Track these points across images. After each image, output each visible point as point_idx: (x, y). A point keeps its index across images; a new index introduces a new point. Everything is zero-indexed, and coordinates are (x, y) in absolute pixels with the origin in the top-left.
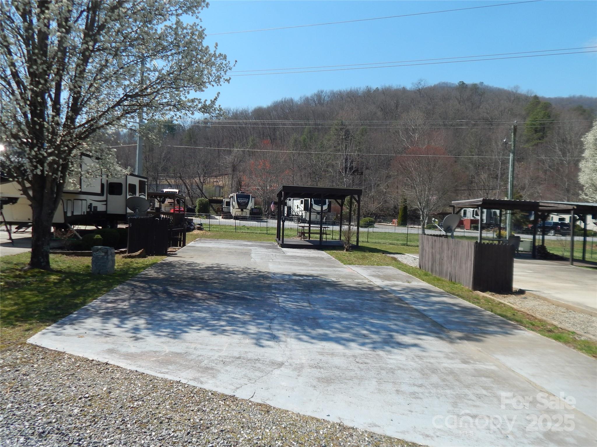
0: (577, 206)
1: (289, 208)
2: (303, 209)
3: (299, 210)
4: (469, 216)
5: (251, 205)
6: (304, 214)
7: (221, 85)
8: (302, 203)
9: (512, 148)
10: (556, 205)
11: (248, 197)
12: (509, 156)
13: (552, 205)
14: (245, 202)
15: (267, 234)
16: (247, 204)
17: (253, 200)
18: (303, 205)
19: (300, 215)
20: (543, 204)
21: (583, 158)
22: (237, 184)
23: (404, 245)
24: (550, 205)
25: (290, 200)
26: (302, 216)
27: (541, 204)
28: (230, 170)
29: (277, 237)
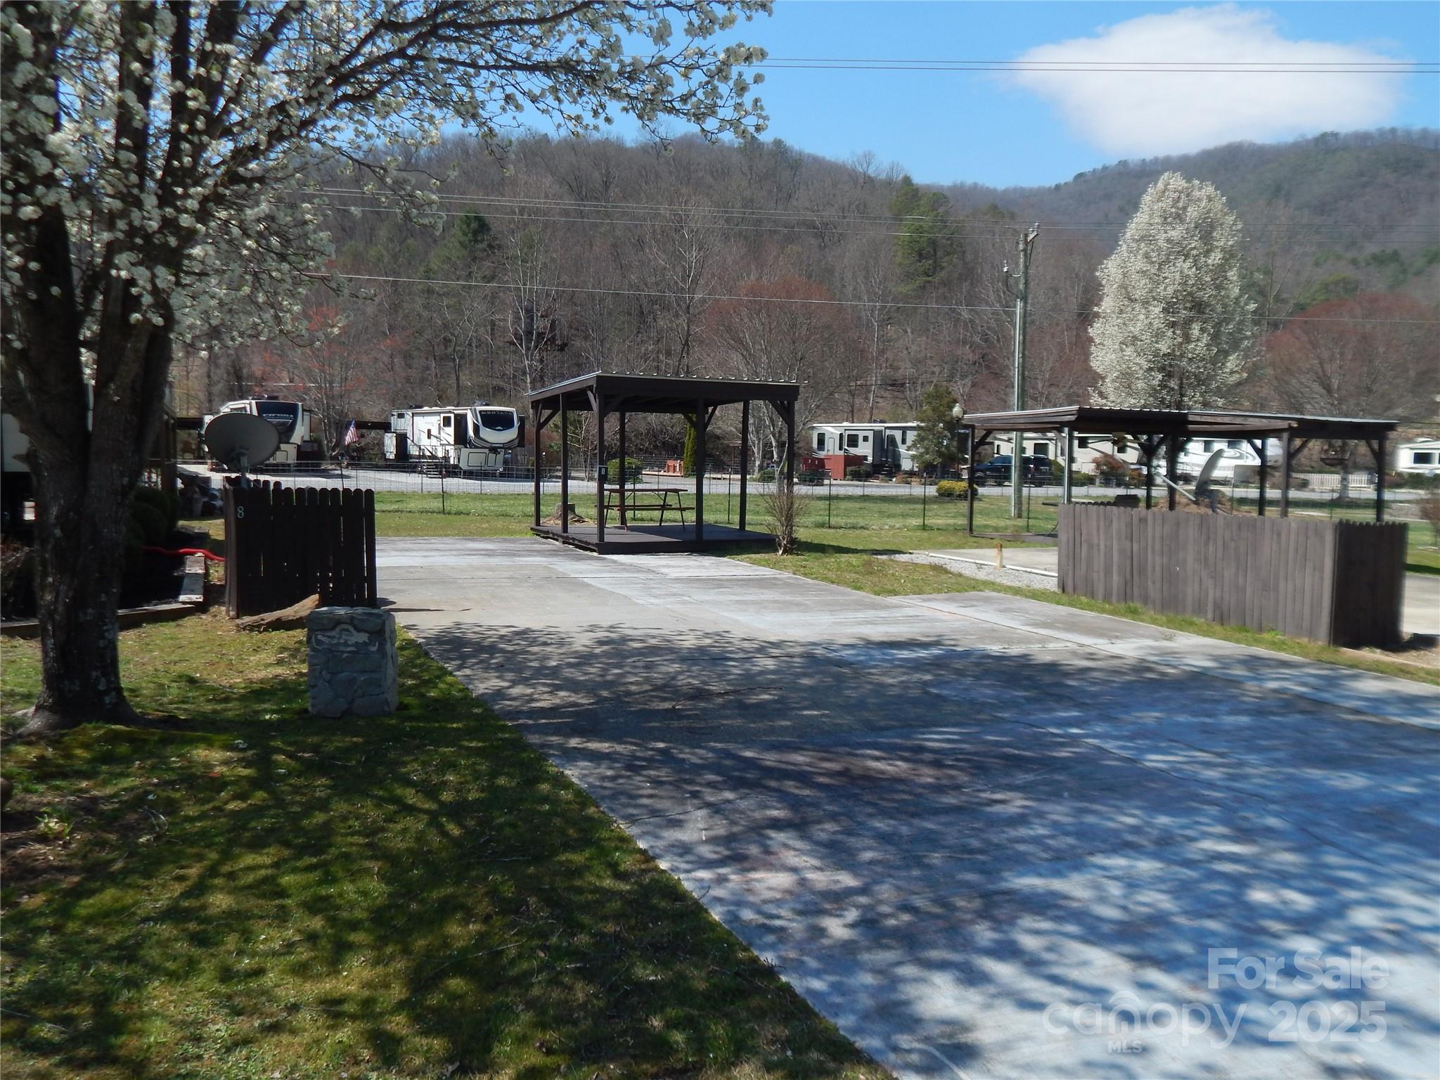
0: (1299, 421)
1: (402, 440)
2: (452, 440)
3: (434, 441)
5: (301, 432)
6: (452, 454)
8: (447, 422)
9: (1021, 286)
10: (1238, 421)
11: (291, 409)
12: (1015, 306)
13: (1226, 420)
14: (283, 424)
16: (291, 428)
17: (307, 418)
18: (451, 430)
19: (440, 454)
20: (1198, 419)
25: (401, 416)
26: (446, 458)
29: (538, 523)
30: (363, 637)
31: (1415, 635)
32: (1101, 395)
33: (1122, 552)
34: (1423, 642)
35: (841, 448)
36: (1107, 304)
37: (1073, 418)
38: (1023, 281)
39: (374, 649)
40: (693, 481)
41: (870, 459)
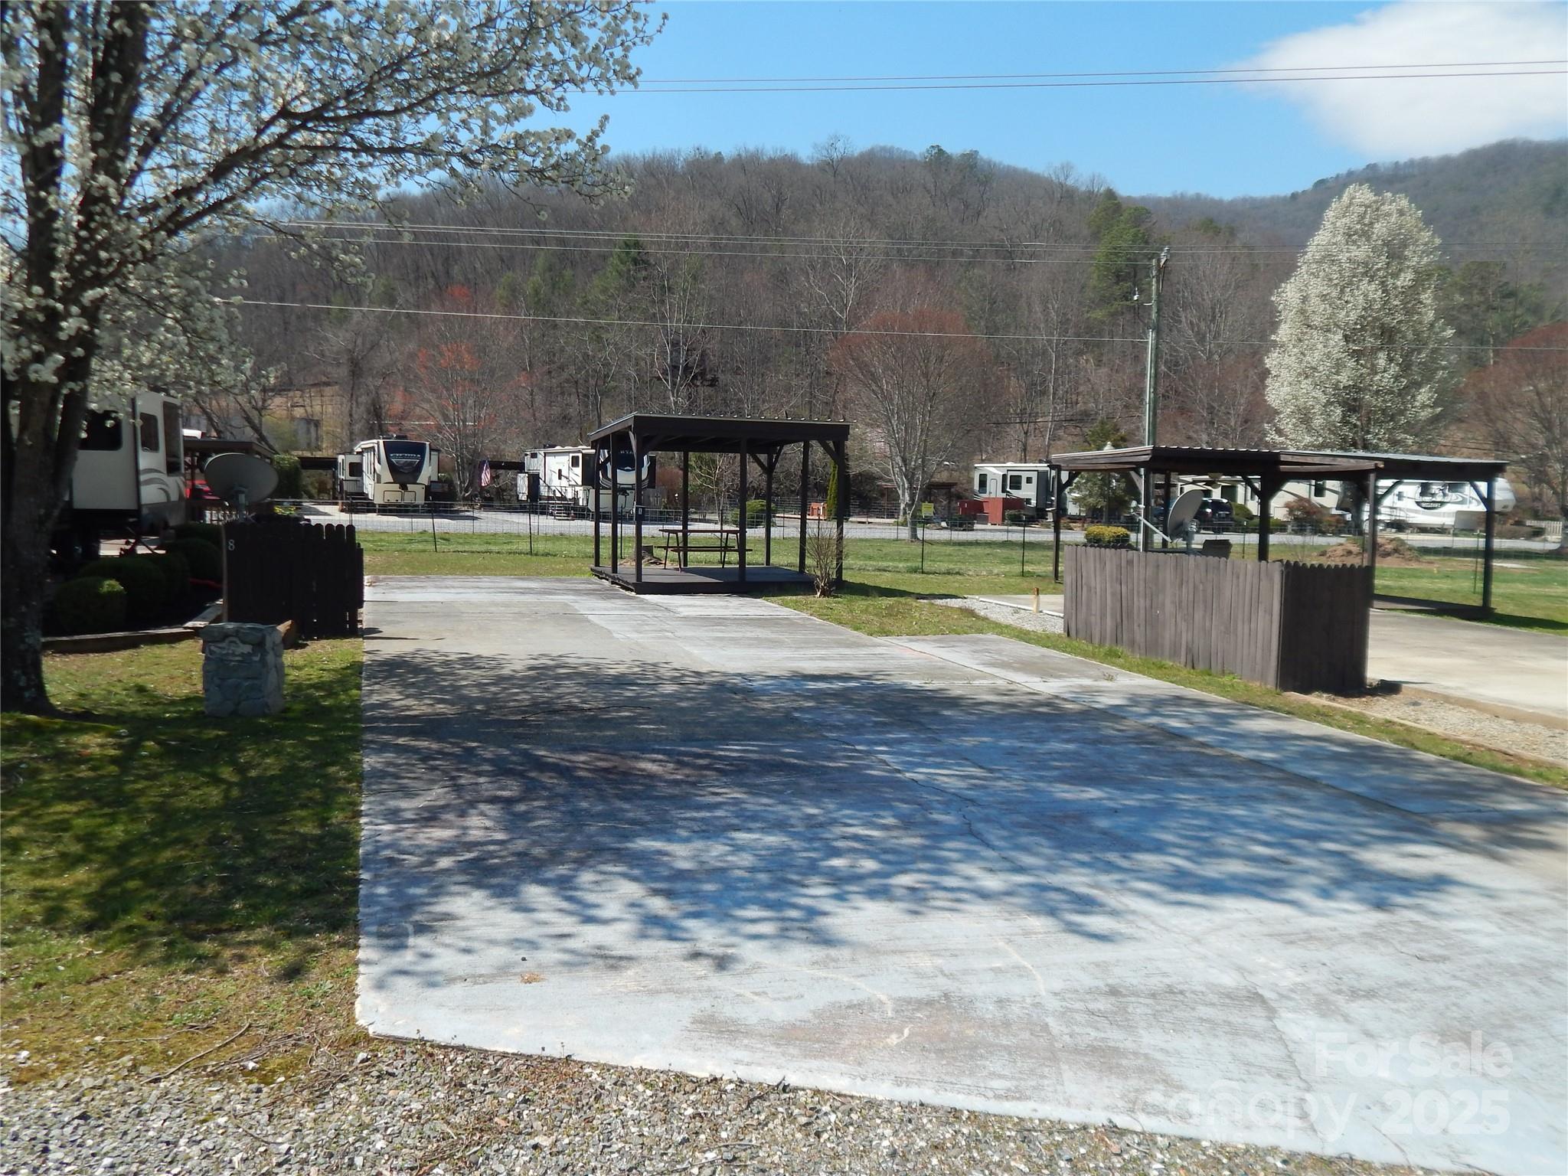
0: (1386, 461)
1: (534, 480)
2: (579, 481)
3: (564, 482)
4: (993, 490)
5: (428, 472)
6: (581, 495)
7: (613, 93)
8: (575, 462)
9: (1154, 316)
10: (1327, 461)
11: (419, 449)
12: (1147, 338)
13: (1317, 460)
14: (411, 464)
15: (531, 553)
16: (418, 468)
17: (435, 457)
18: (579, 470)
19: (570, 496)
20: (1289, 459)
21: (1274, 344)
22: (369, 412)
23: (915, 571)
24: (1309, 460)
25: (534, 456)
26: (575, 500)
27: (1283, 458)
28: (343, 372)
29: (597, 564)
30: (247, 649)
31: (1382, 681)
32: (1279, 432)
33: (1113, 594)
34: (1389, 688)
35: (1004, 490)
36: (1284, 333)
37: (1147, 458)
38: (1155, 310)
39: (256, 659)
40: (835, 524)
41: (1034, 502)
